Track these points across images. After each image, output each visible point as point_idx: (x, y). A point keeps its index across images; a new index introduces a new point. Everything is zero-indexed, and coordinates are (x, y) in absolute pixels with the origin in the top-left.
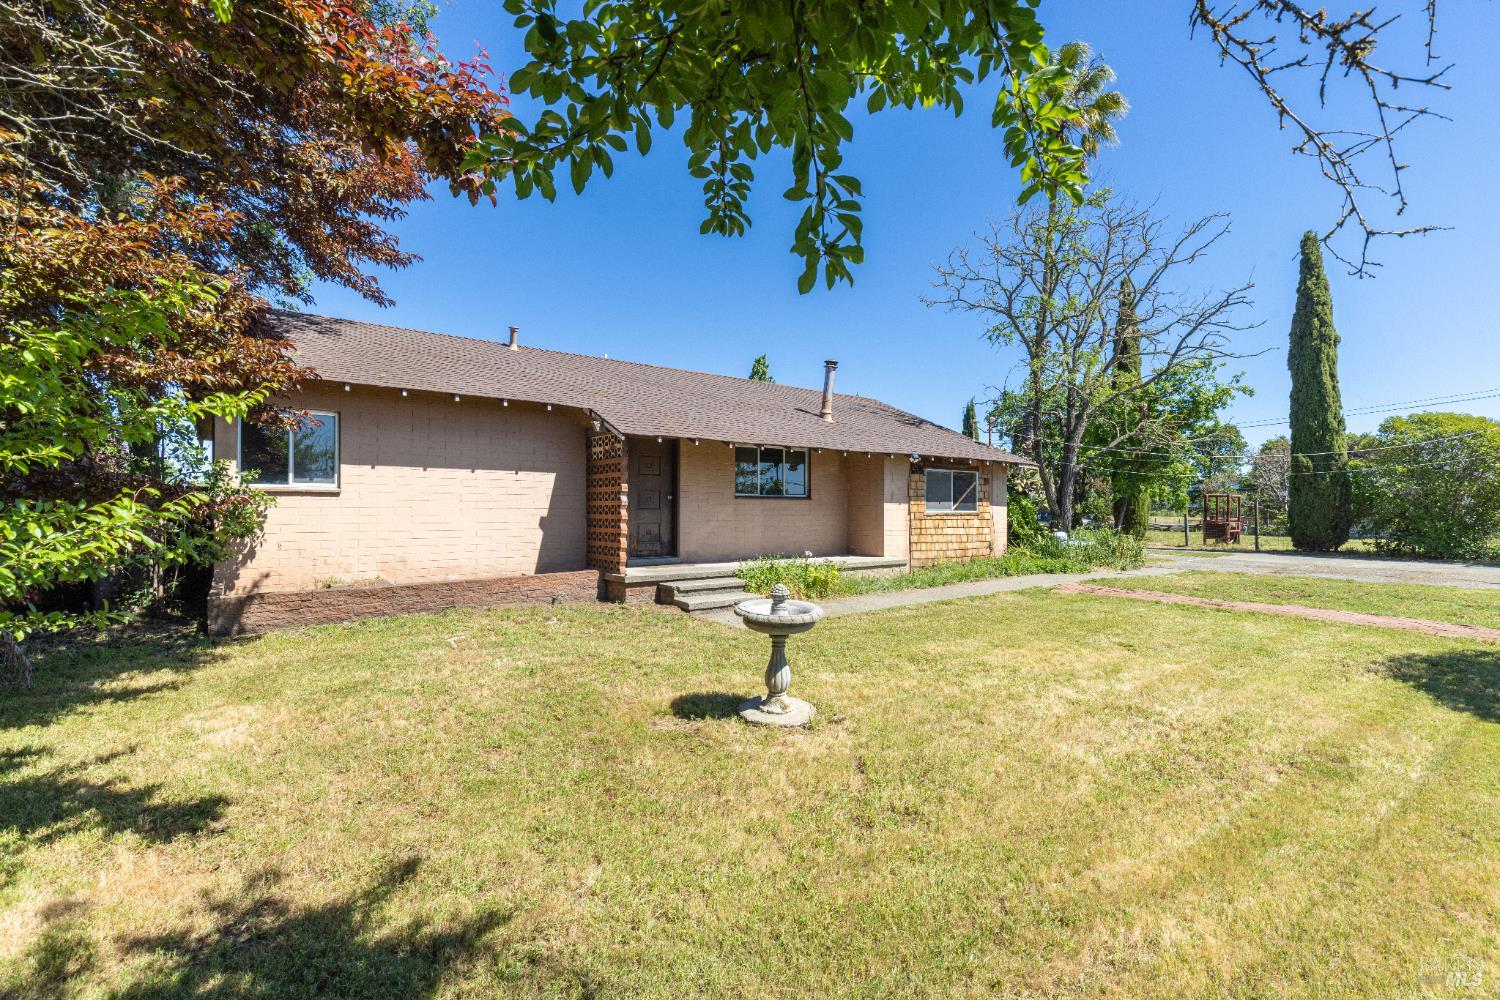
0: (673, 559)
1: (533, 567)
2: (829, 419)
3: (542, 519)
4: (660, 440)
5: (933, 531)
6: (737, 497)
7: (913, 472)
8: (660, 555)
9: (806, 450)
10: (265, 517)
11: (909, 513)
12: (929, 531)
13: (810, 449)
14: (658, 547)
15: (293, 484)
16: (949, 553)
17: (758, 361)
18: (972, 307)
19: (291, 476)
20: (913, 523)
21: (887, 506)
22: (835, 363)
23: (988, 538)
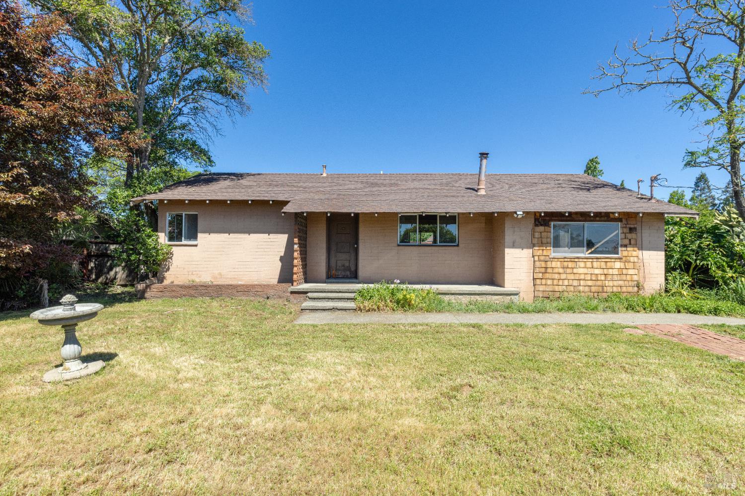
0: (357, 281)
1: (276, 280)
2: (482, 192)
3: (281, 257)
4: (352, 215)
5: (561, 271)
6: (399, 245)
7: (536, 225)
8: (347, 277)
9: (456, 214)
10: (173, 254)
11: (533, 256)
12: (556, 270)
13: (459, 214)
14: (348, 273)
15: (184, 242)
16: (581, 288)
17: (592, 161)
18: (642, 87)
19: (183, 238)
20: (538, 264)
21: (507, 251)
22: (487, 154)
23: (635, 278)
